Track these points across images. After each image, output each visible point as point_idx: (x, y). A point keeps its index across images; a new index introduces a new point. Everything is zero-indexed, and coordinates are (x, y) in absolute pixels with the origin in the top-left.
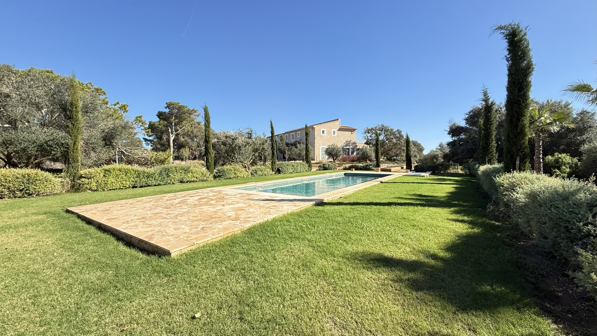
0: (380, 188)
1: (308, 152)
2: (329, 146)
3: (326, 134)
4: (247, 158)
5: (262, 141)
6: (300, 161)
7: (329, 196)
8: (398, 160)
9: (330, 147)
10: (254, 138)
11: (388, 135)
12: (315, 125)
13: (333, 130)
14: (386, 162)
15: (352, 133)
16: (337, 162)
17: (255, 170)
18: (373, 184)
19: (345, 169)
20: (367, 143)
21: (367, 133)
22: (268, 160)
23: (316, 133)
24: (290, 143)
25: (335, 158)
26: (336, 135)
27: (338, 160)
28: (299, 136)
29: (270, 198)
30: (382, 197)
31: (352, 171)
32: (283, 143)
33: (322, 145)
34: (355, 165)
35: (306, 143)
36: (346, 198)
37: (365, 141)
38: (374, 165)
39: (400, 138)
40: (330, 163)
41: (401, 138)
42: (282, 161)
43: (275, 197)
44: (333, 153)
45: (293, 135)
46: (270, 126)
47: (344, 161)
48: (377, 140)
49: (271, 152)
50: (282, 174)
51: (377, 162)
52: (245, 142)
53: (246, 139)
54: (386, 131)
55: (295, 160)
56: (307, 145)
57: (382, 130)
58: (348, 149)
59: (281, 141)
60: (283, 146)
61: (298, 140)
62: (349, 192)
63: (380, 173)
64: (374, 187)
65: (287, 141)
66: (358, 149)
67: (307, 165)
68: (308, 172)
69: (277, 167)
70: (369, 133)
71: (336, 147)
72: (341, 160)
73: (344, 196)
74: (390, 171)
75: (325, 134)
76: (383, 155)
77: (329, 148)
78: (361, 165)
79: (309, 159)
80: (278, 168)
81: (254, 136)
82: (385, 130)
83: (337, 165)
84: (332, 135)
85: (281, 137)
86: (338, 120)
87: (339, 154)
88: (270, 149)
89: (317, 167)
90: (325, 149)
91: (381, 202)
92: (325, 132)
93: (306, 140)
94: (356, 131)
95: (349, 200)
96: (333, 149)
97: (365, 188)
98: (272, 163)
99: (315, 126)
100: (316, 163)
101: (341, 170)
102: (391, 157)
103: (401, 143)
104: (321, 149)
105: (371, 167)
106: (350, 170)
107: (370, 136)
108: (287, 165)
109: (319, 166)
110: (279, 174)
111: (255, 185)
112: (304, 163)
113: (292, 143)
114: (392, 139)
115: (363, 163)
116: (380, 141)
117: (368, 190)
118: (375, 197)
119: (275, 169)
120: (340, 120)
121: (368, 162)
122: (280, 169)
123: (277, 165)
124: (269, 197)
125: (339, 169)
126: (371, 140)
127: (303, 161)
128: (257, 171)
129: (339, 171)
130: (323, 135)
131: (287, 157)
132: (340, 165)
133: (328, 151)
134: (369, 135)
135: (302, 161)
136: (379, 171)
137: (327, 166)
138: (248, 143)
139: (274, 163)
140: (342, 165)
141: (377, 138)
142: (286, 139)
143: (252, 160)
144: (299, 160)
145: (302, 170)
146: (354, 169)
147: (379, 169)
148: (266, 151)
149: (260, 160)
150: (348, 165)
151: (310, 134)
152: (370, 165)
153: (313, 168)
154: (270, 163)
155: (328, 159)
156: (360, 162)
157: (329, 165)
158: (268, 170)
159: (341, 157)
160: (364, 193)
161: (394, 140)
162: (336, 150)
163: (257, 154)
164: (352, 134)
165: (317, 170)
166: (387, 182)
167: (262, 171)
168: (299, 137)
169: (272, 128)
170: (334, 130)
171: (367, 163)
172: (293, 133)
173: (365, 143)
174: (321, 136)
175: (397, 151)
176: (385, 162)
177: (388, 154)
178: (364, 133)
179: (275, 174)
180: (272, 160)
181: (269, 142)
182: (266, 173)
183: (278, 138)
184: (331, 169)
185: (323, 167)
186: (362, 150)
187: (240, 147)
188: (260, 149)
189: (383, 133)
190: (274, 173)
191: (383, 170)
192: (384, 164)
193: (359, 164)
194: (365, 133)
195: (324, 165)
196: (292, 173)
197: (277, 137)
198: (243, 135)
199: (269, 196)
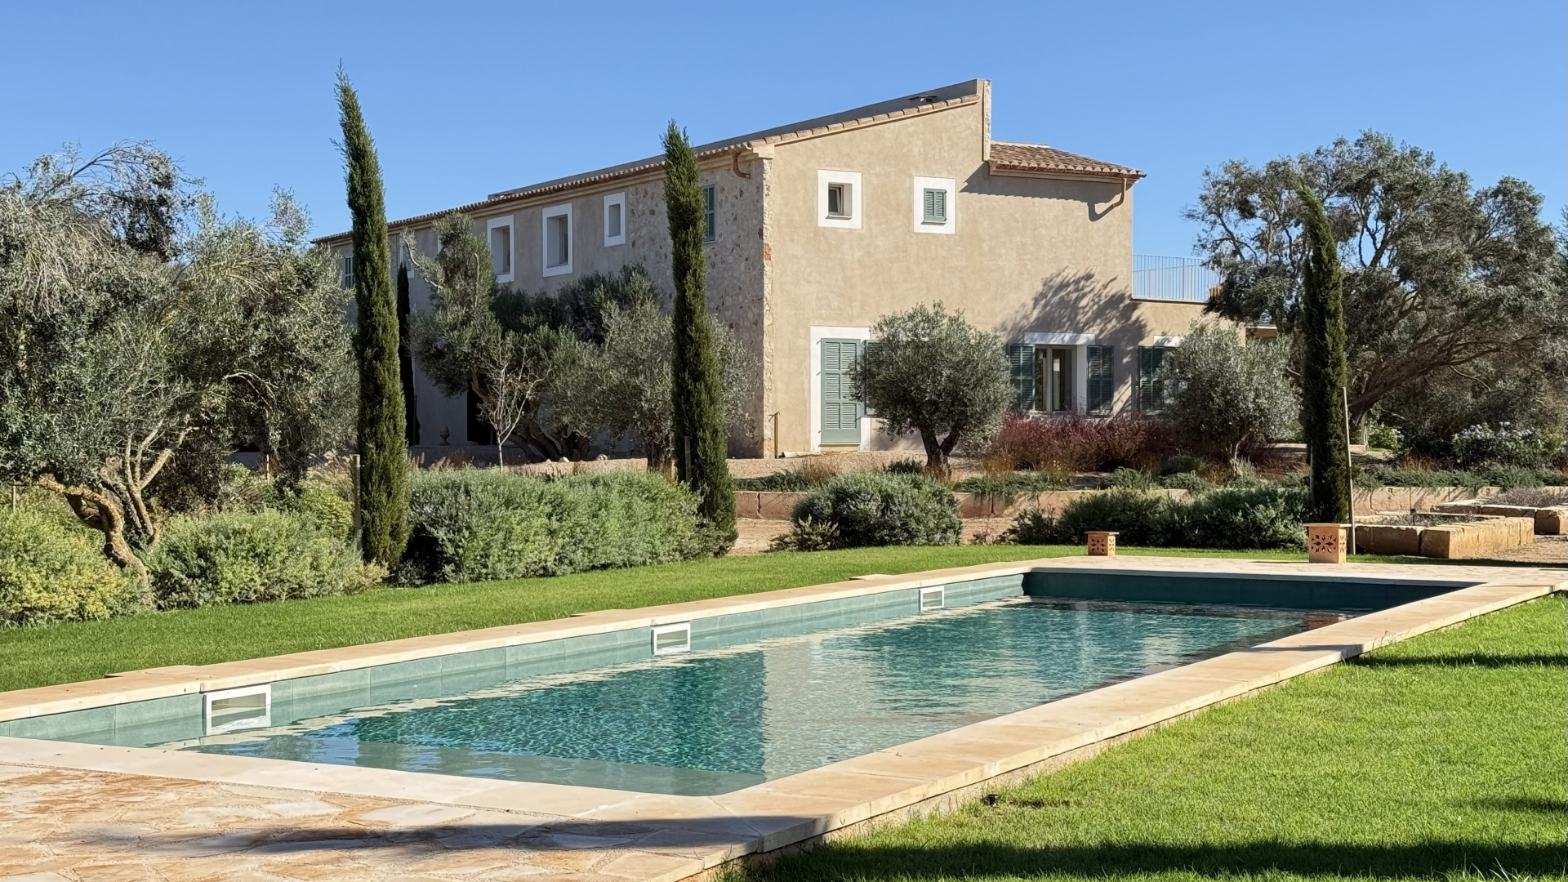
0: (1346, 707)
1: (698, 377)
2: (890, 323)
3: (866, 216)
4: (118, 432)
5: (272, 276)
6: (623, 465)
7: (884, 787)
8: (1510, 458)
9: (903, 338)
10: (190, 246)
11: (1417, 228)
12: (763, 136)
13: (921, 184)
14: (1403, 472)
15: (1100, 208)
16: (959, 469)
17: (202, 553)
18: (1287, 674)
19: (1035, 533)
20: (1226, 303)
21: (1233, 215)
22: (330, 455)
23: (772, 206)
24: (532, 292)
25: (940, 438)
26: (949, 228)
27: (971, 453)
28: (615, 232)
29: (327, 817)
30: (1362, 789)
31: (1099, 551)
32: (464, 300)
33: (825, 321)
34: (1124, 503)
35: (682, 300)
36: (1037, 804)
37: (1214, 280)
38: (1291, 499)
39: (1521, 259)
40: (893, 483)
41: (1533, 255)
42: (457, 464)
43: (379, 802)
44: (928, 384)
45: (562, 220)
46: (340, 137)
47: (1025, 465)
48: (1319, 273)
49: (357, 376)
50: (451, 588)
51: (1317, 474)
52: (96, 287)
53: (111, 259)
54: (1404, 192)
55: (578, 449)
56: (684, 314)
57: (1360, 189)
58: (1064, 354)
59: (449, 281)
60: (466, 321)
61: (610, 268)
62: (1065, 745)
63: (1347, 568)
64: (1290, 703)
65: (502, 280)
66: (1152, 357)
67: (688, 502)
68: (694, 566)
69: (408, 514)
70: (1247, 211)
71: (955, 339)
72: (995, 452)
73: (1018, 781)
74: (1434, 550)
75: (856, 219)
76: (1377, 410)
77: (890, 343)
78: (1178, 495)
79: (705, 448)
80: (419, 530)
81: (187, 230)
82: (1388, 189)
83: (960, 497)
84: (919, 228)
85: (448, 240)
86: (967, 89)
87: (979, 396)
88: (345, 345)
89: (778, 515)
90: (849, 357)
91: (1358, 839)
92: (856, 201)
93: (682, 268)
94: (1129, 193)
95: (1068, 823)
96: (928, 354)
97: (1213, 713)
98: (363, 479)
99: (762, 149)
100: (771, 483)
101: (1002, 539)
102: (1446, 428)
103: (1529, 303)
104: (816, 350)
105: (1262, 514)
106: (1083, 541)
107: (1262, 240)
108: (508, 503)
109: (804, 511)
110: (430, 580)
111: (194, 687)
112: (659, 477)
113: (554, 294)
114: (1454, 263)
115: (1192, 476)
116: (1350, 279)
117: (1238, 732)
118: (1302, 793)
119: (395, 534)
120: (986, 91)
121: (1241, 468)
122: (441, 534)
123: (414, 501)
124: (324, 809)
125: (979, 538)
126: (1264, 272)
127: (653, 464)
128: (220, 558)
129: (983, 549)
130: (838, 223)
131: (504, 421)
132: (986, 498)
133: (884, 373)
134: (1248, 229)
135: (644, 461)
136: (1342, 555)
137: (873, 507)
138: (124, 296)
139: (386, 478)
140: (1009, 502)
141: (1318, 258)
142: (496, 263)
143: (167, 453)
144: (615, 454)
145: (641, 550)
146: (1111, 538)
147: (1342, 533)
148: (306, 374)
149: (253, 448)
150: (1056, 502)
151: (722, 215)
152: (1256, 500)
153: (740, 524)
154: (344, 476)
155: (882, 442)
156: (1169, 471)
157: (887, 499)
158: (325, 543)
159: (994, 427)
160: (1204, 755)
161: (1472, 279)
162: (956, 366)
163: (215, 397)
164: (1094, 217)
165: (782, 544)
166: (1413, 651)
167: (262, 558)
168: (620, 240)
169: (358, 155)
170: (936, 184)
171: (1234, 478)
172: (566, 209)
173: (1211, 306)
174: (820, 233)
175: (1500, 375)
176: (1389, 471)
177: (1416, 396)
178: (1201, 209)
179: (392, 581)
180: (361, 449)
181: (332, 280)
182: (308, 577)
183: (422, 248)
184: (911, 537)
185: (836, 517)
186: (1182, 359)
187: (45, 333)
188: (244, 349)
189: (1374, 210)
190: (378, 571)
191: (1370, 544)
192: (1382, 493)
193: (1154, 492)
194: (1216, 209)
195: (842, 496)
196: (547, 573)
197: (408, 238)
198: (81, 221)
199: (328, 798)
